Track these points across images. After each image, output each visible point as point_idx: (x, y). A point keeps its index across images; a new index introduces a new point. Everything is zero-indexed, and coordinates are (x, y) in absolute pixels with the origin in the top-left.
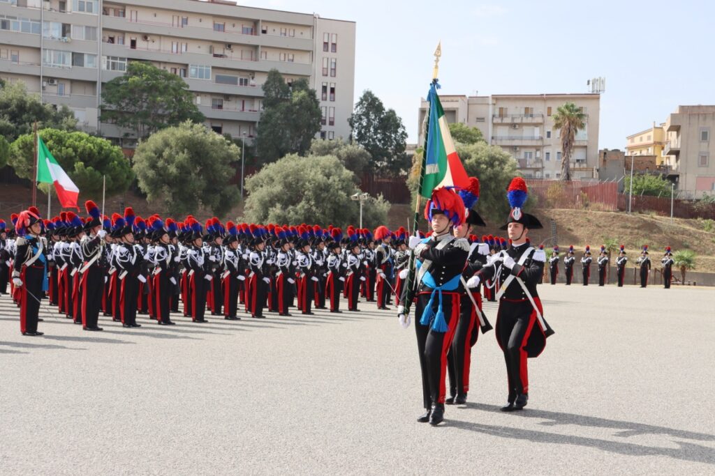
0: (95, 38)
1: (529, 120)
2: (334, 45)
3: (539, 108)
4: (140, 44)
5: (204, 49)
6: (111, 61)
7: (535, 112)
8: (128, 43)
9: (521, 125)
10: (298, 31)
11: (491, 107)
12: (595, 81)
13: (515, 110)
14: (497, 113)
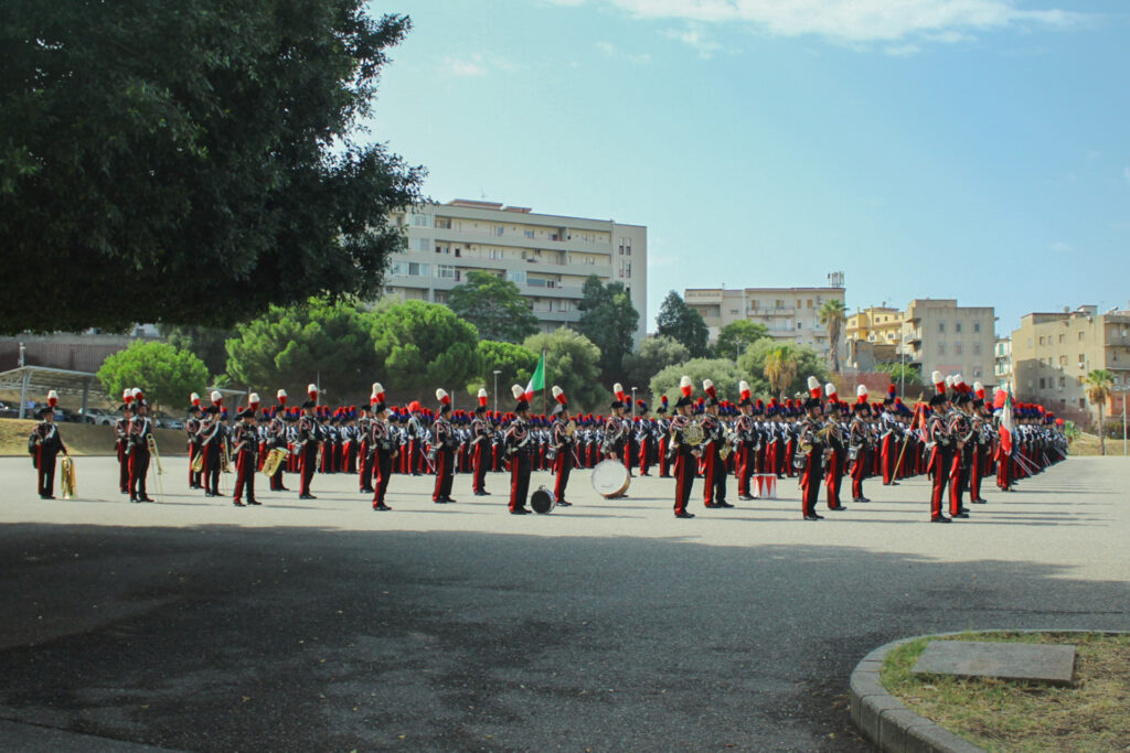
0: (428, 249)
1: (781, 312)
2: (629, 248)
3: (789, 301)
4: (464, 252)
5: (517, 255)
6: (441, 269)
7: (786, 304)
8: (453, 252)
9: (774, 316)
10: (598, 236)
11: (744, 300)
12: (835, 275)
13: (767, 304)
14: (750, 305)
